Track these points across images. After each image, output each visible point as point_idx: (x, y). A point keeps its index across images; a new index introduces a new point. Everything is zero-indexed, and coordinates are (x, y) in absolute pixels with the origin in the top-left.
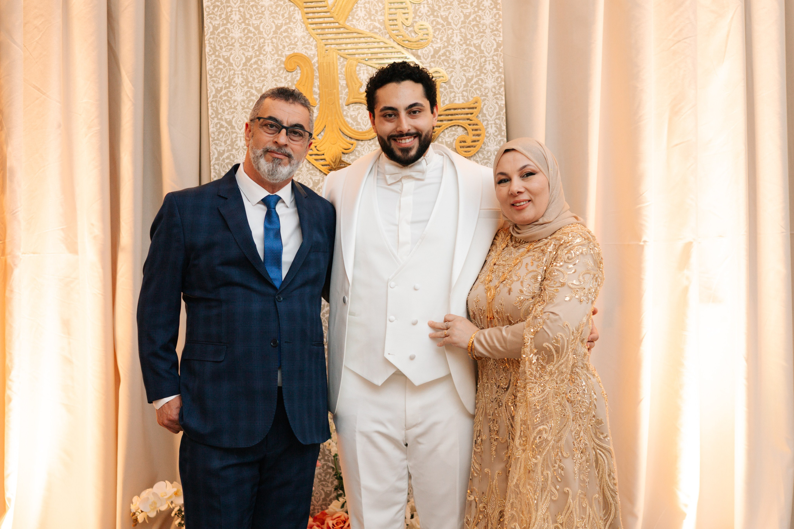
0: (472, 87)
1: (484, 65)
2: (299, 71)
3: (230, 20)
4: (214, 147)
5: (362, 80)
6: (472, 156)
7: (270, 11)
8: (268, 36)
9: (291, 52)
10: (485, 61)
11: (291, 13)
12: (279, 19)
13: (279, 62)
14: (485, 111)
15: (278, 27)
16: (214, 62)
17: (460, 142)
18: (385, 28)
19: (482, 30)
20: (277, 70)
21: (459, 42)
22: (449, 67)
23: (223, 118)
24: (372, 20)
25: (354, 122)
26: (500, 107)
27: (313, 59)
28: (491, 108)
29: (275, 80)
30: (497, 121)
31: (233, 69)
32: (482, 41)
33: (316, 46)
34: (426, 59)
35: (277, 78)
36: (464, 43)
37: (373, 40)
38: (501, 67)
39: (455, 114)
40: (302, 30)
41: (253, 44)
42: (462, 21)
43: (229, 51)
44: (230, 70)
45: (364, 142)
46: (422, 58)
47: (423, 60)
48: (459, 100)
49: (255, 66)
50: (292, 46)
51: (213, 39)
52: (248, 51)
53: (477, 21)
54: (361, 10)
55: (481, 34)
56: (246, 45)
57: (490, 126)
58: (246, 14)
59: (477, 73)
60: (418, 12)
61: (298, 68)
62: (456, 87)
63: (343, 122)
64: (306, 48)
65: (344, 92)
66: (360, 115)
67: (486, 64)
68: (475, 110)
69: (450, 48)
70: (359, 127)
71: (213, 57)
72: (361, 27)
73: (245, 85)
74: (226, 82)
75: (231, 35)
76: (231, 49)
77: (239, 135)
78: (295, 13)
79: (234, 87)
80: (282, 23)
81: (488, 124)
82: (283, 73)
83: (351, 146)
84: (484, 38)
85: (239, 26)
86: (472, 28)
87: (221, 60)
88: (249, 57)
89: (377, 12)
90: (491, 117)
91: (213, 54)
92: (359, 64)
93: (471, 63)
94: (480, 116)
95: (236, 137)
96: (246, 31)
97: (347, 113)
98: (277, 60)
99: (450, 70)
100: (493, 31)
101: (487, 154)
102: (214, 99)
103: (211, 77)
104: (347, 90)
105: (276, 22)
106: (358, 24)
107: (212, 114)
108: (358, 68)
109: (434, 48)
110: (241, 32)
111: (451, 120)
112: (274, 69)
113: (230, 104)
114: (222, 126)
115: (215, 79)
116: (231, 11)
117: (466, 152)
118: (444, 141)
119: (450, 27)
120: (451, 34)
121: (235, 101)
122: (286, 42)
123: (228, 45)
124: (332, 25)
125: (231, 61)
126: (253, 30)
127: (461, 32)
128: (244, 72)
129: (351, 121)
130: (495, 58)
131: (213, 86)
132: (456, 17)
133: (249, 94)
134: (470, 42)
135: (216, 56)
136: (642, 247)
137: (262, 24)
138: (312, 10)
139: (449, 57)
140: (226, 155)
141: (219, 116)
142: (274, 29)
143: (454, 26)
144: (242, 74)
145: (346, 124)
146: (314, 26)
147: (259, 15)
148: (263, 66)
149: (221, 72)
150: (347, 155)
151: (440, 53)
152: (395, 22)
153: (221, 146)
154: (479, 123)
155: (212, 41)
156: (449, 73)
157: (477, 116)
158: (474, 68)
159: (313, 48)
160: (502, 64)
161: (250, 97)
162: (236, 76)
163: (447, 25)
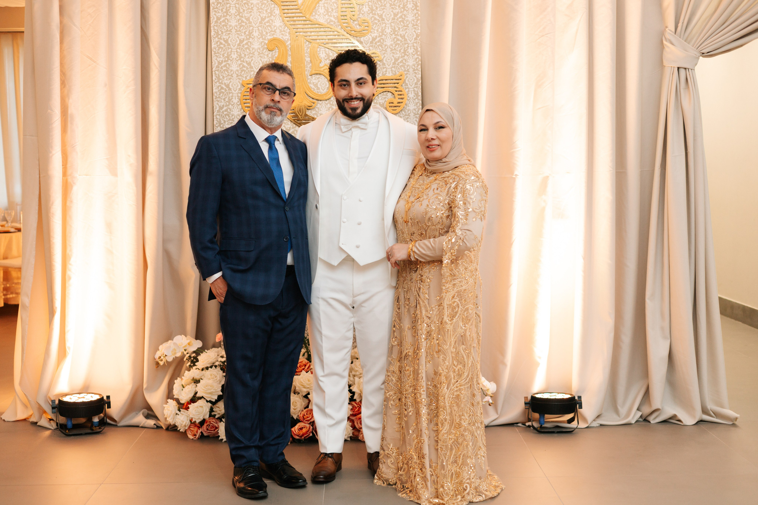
0: (398, 64)
1: (407, 49)
2: (277, 51)
3: (229, 13)
4: (216, 103)
5: (322, 58)
6: (397, 113)
7: (257, 7)
8: (255, 25)
9: (272, 37)
10: (408, 46)
11: (272, 10)
12: (263, 13)
13: (263, 44)
14: (407, 82)
15: (263, 19)
16: (217, 43)
17: (390, 103)
18: (338, 22)
19: (406, 25)
20: (261, 49)
21: (390, 33)
22: (383, 50)
23: (223, 82)
24: (329, 16)
25: (315, 87)
26: (417, 79)
27: (287, 42)
28: (411, 79)
29: (260, 56)
30: (416, 89)
31: (230, 48)
32: (406, 32)
33: (289, 33)
34: (366, 44)
35: (262, 55)
36: (393, 34)
37: (329, 29)
38: (419, 51)
39: (386, 84)
40: (280, 21)
41: (245, 31)
42: (392, 18)
43: (228, 35)
44: (229, 48)
45: (322, 101)
46: (364, 43)
47: (364, 45)
48: (389, 73)
49: (246, 46)
50: (272, 33)
51: (217, 26)
52: (242, 35)
53: (403, 18)
54: (321, 8)
55: (405, 28)
56: (240, 31)
57: (410, 92)
58: (240, 9)
59: (402, 55)
60: (362, 11)
61: (276, 48)
62: (387, 64)
63: (307, 87)
64: (282, 34)
65: (309, 66)
66: (319, 83)
67: (408, 49)
68: (400, 81)
69: (383, 37)
70: (319, 91)
71: (217, 39)
72: (322, 21)
73: (239, 60)
74: (226, 57)
75: (229, 24)
76: (229, 34)
77: (234, 95)
78: (275, 9)
79: (231, 61)
80: (266, 16)
81: (409, 91)
82: (266, 52)
83: (313, 104)
84: (407, 31)
85: (235, 18)
86: (399, 23)
87: (222, 41)
88: (242, 40)
89: (332, 10)
90: (411, 86)
91: (216, 37)
92: (320, 46)
93: (398, 48)
94: (403, 85)
95: (232, 96)
96: (240, 21)
97: (310, 81)
98: (262, 42)
99: (383, 52)
100: (413, 25)
101: (408, 112)
102: (217, 69)
103: (215, 53)
104: (311, 65)
105: (261, 15)
106: (319, 18)
107: (216, 79)
108: (318, 49)
109: (373, 36)
110: (236, 22)
111: (384, 88)
112: (259, 49)
113: (228, 72)
114: (222, 88)
115: (217, 55)
116: (230, 7)
117: (393, 110)
118: (378, 102)
119: (384, 22)
120: (384, 27)
121: (231, 71)
122: (268, 30)
123: (227, 31)
124: (301, 18)
125: (229, 42)
126: (245, 21)
127: (391, 26)
128: (238, 50)
129: (313, 87)
130: (415, 44)
131: (216, 59)
132: (388, 15)
133: (241, 66)
134: (398, 33)
135: (218, 39)
136: (514, 179)
137: (251, 17)
138: (287, 7)
139: (383, 43)
140: (225, 108)
141: (220, 81)
142: (260, 20)
143: (386, 22)
144: (237, 51)
145: (309, 88)
146: (288, 19)
147: (250, 10)
148: (252, 46)
149: (222, 50)
150: (310, 111)
151: (377, 40)
152: (345, 18)
153: (221, 102)
154: (403, 90)
155: (216, 28)
156: (382, 54)
157: (402, 85)
158: (400, 51)
159: (287, 34)
160: (419, 49)
161: (242, 68)
162: (233, 53)
163: (382, 21)
